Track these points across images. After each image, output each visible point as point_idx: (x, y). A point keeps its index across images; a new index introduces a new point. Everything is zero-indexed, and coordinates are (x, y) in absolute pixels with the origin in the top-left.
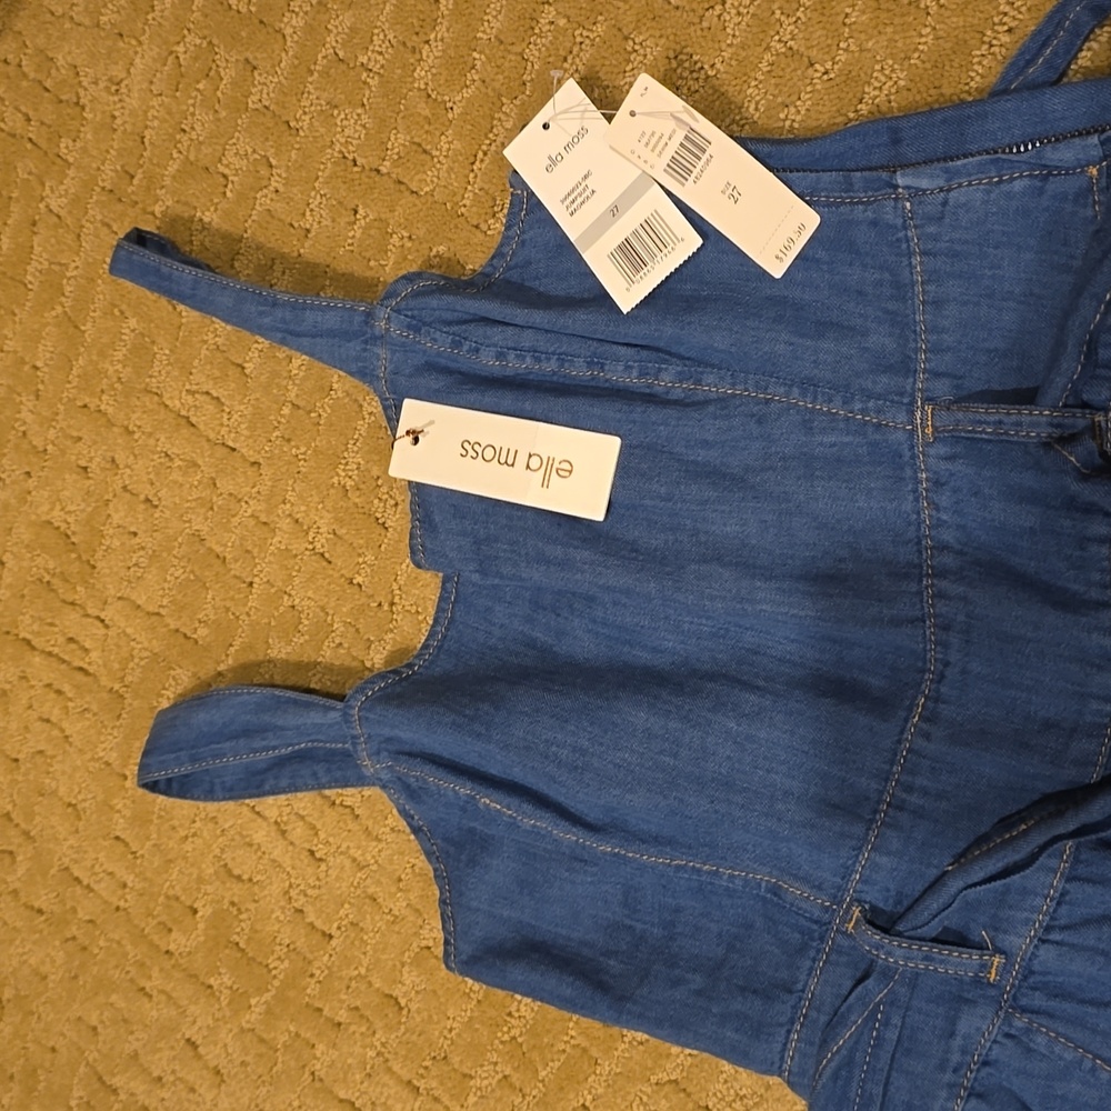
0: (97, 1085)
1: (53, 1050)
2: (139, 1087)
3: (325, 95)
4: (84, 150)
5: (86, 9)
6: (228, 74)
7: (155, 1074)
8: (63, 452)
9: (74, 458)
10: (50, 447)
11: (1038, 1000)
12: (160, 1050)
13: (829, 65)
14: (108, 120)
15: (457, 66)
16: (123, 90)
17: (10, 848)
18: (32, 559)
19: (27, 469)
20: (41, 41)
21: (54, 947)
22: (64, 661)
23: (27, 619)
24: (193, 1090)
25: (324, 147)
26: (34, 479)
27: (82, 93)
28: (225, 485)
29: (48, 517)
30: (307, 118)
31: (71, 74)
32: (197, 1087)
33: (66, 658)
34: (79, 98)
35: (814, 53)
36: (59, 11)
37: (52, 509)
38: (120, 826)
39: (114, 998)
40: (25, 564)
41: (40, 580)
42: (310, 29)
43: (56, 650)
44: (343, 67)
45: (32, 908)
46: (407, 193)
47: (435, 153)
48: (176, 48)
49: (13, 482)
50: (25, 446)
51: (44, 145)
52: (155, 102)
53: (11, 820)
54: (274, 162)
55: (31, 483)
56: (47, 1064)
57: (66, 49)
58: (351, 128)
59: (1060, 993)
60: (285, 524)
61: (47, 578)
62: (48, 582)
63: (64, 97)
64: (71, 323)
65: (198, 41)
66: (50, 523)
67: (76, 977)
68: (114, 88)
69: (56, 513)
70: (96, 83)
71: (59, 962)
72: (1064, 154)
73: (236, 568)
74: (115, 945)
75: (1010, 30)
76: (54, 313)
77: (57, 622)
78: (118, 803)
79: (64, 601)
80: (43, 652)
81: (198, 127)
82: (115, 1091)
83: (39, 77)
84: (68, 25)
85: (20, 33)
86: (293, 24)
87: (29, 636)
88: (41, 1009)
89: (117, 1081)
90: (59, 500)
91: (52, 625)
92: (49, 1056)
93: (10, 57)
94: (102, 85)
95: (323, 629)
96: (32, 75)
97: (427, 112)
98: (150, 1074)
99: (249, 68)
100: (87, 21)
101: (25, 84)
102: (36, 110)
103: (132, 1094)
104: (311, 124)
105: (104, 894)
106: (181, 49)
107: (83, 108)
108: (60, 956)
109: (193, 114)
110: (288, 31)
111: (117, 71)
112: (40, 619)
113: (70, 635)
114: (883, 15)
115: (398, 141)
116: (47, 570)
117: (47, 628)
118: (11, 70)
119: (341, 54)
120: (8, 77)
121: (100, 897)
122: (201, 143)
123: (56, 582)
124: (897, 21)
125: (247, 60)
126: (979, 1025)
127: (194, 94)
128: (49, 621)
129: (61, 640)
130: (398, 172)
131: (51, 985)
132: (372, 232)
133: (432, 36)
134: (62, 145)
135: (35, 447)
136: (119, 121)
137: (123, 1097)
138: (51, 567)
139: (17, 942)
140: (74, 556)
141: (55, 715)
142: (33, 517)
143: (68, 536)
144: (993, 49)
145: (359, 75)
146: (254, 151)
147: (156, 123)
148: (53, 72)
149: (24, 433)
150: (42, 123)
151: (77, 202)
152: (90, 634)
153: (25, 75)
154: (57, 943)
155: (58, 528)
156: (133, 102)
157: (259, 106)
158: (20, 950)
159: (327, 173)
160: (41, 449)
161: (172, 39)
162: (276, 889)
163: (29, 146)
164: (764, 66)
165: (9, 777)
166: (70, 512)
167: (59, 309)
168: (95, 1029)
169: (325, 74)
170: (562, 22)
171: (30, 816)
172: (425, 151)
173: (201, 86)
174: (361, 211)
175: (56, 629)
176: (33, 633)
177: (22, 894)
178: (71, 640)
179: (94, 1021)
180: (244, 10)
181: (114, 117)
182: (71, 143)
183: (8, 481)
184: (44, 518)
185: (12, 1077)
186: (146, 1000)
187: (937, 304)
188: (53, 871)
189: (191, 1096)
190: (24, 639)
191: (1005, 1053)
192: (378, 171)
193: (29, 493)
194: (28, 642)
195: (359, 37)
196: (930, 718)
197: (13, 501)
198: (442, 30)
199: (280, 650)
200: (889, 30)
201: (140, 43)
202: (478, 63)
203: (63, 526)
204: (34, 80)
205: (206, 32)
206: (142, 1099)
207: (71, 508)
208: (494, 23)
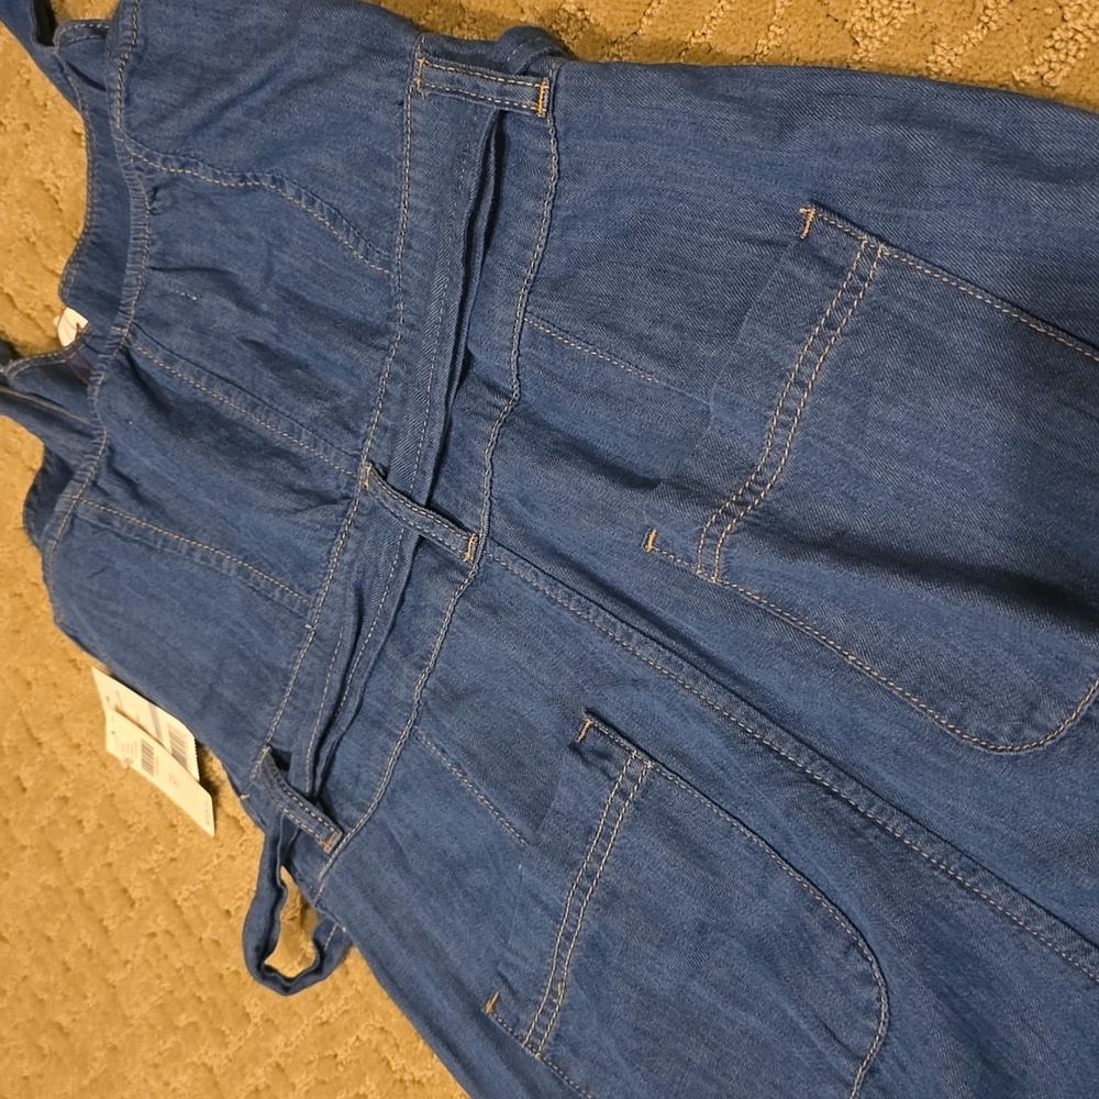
0: (25, 735)
2: (60, 748)
7: (75, 741)
9: (69, 121)
10: (49, 103)
12: (81, 720)
18: (22, 216)
19: (26, 121)
22: (40, 327)
23: (12, 275)
26: (32, 132)
29: (41, 177)
32: (108, 763)
33: (42, 324)
37: (45, 169)
39: (48, 661)
40: (14, 218)
41: (27, 239)
43: (34, 314)
49: (13, 131)
50: (26, 97)
55: (29, 137)
61: (33, 239)
62: (34, 243)
66: (43, 183)
67: (18, 632)
69: (48, 174)
79: (45, 267)
80: (22, 312)
87: (11, 293)
90: (52, 161)
91: (32, 287)
98: (70, 739)
103: (53, 752)
112: (23, 279)
113: (47, 303)
116: (34, 231)
117: (27, 289)
123: (40, 245)
128: (30, 283)
135: (35, 99)
137: (46, 751)
140: (58, 223)
142: (27, 173)
143: (57, 202)
149: (28, 81)
155: (48, 190)
160: (41, 103)
166: (60, 177)
168: (29, 684)
175: (36, 293)
179: (29, 677)
183: (9, 128)
184: (36, 177)
186: (74, 671)
188: (9, 527)
189: (102, 770)
190: (8, 295)
193: (26, 146)
194: (11, 299)
197: (11, 151)
206: (61, 759)
207: (62, 172)
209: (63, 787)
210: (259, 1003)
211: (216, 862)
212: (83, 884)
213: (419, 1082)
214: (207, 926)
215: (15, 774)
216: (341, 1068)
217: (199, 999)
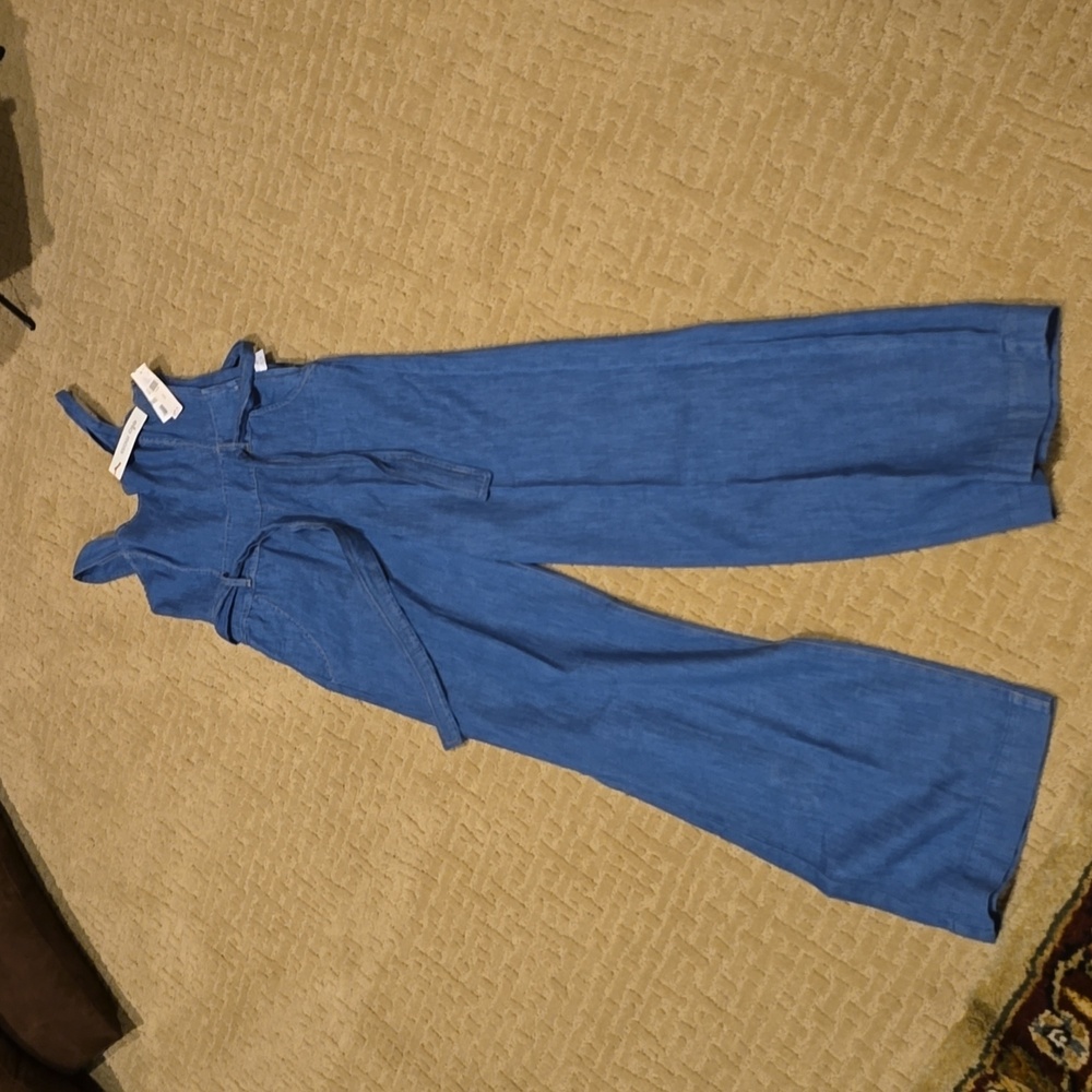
5: (39, 341)
6: (76, 360)
8: (44, 474)
11: (258, 590)
20: (28, 349)
27: (40, 365)
28: (86, 480)
31: (37, 359)
36: (32, 341)
38: (71, 594)
42: (93, 348)
59: (263, 587)
60: (101, 491)
63: (36, 366)
64: (43, 434)
70: (43, 362)
72: (229, 384)
73: (91, 505)
77: (47, 529)
78: (69, 586)
82: (77, 685)
84: (35, 345)
85: (23, 347)
86: (89, 346)
87: (41, 535)
88: (54, 662)
89: (77, 682)
90: (45, 489)
92: (58, 678)
93: (21, 354)
94: (45, 363)
95: (114, 520)
96: (27, 359)
98: (85, 676)
99: (80, 359)
101: (25, 362)
105: (68, 617)
106: (64, 353)
108: (57, 642)
110: (88, 349)
111: (49, 359)
112: (43, 529)
115: (116, 379)
116: (43, 513)
117: (45, 531)
118: (22, 358)
120: (21, 360)
123: (46, 516)
125: (79, 357)
126: (248, 598)
128: (45, 529)
129: (49, 535)
139: (46, 641)
140: (50, 507)
141: (50, 560)
142: (38, 496)
143: (48, 501)
145: (105, 361)
148: (32, 359)
150: (31, 374)
151: (42, 397)
152: (57, 532)
153: (25, 360)
154: (57, 638)
158: (47, 644)
160: (38, 474)
161: (61, 350)
162: (111, 605)
171: (45, 596)
178: (52, 534)
187: (216, 420)
191: (254, 605)
196: (230, 521)
199: (104, 530)
208: (132, 349)
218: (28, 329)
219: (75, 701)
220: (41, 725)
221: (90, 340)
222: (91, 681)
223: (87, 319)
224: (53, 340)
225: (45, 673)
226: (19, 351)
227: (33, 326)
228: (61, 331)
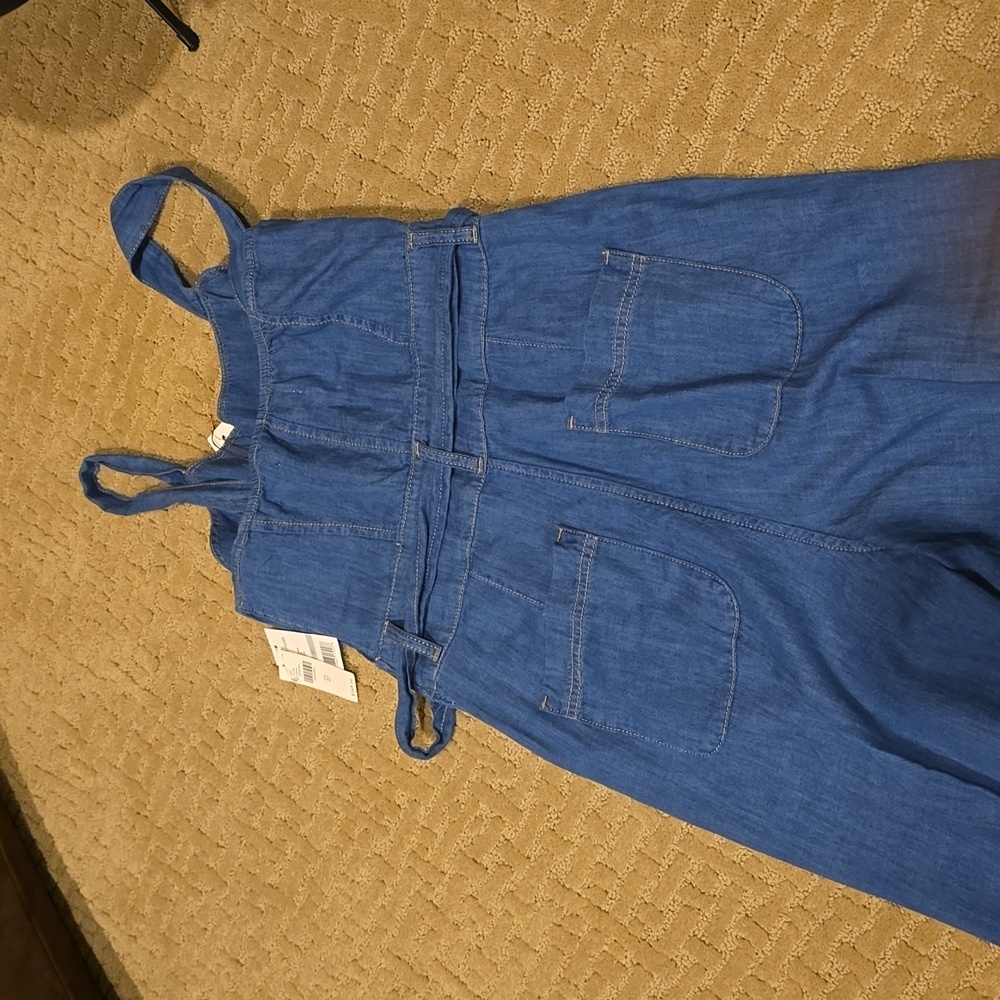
0: (219, 700)
1: (192, 683)
2: (245, 697)
3: (343, 120)
4: (205, 150)
5: (206, 71)
6: (289, 108)
7: (255, 688)
8: (194, 325)
13: (602, 105)
14: (220, 134)
15: (415, 104)
16: (228, 117)
17: (164, 563)
18: (176, 389)
19: (172, 336)
20: (179, 89)
21: (191, 620)
23: (173, 425)
24: (278, 694)
25: (344, 148)
26: (176, 342)
27: (203, 118)
29: (186, 364)
30: (333, 132)
31: (198, 108)
34: (201, 121)
35: (595, 100)
36: (189, 72)
37: (188, 359)
39: (229, 645)
40: (171, 392)
41: (181, 401)
42: (334, 84)
43: (191, 442)
44: (352, 105)
45: (177, 598)
46: (389, 173)
47: (404, 151)
48: (258, 93)
49: (163, 344)
50: (171, 322)
51: (181, 148)
52: (247, 123)
53: (163, 546)
54: (315, 157)
55: (175, 344)
56: (188, 691)
57: (194, 93)
58: (358, 138)
61: (185, 399)
62: (186, 402)
63: (192, 121)
65: (271, 90)
66: (187, 367)
67: (205, 636)
68: (222, 116)
69: (190, 361)
70: (212, 113)
71: (194, 629)
74: (229, 613)
75: (686, 89)
76: (188, 245)
77: (192, 425)
79: (196, 413)
81: (272, 138)
83: (177, 109)
84: (195, 81)
85: (166, 84)
86: (324, 81)
88: (183, 658)
89: (231, 695)
90: (192, 353)
91: (189, 427)
92: (190, 686)
93: (160, 98)
94: (215, 114)
96: (173, 108)
97: (399, 129)
98: (252, 688)
99: (301, 105)
100: (206, 78)
101: (169, 113)
102: (176, 128)
104: (336, 136)
105: (222, 584)
106: (261, 94)
107: (204, 127)
108: (195, 625)
109: (269, 130)
110: (322, 85)
111: (225, 107)
114: (627, 81)
115: (384, 145)
116: (185, 395)
118: (161, 105)
119: (352, 98)
120: (159, 110)
121: (220, 586)
122: (274, 146)
124: (633, 83)
125: (299, 101)
127: (269, 119)
129: (194, 435)
130: (384, 162)
131: (189, 643)
132: (371, 194)
133: (401, 88)
134: (192, 148)
135: (177, 323)
136: (225, 134)
137: (235, 705)
138: (188, 392)
139: (168, 620)
140: (201, 385)
142: (176, 364)
143: (197, 374)
144: (679, 98)
145: (362, 109)
146: (304, 151)
147: (247, 135)
148: (186, 106)
149: (171, 314)
150: (180, 136)
153: (170, 108)
154: (193, 617)
155: (191, 370)
156: (234, 123)
157: (306, 126)
158: (170, 625)
159: (345, 162)
160: (181, 324)
161: (256, 89)
163: (172, 148)
164: (571, 105)
165: (162, 520)
167: (191, 242)
168: (217, 666)
169: (343, 109)
170: (469, 82)
171: (175, 543)
172: (399, 150)
173: (273, 115)
174: (364, 182)
176: (176, 433)
177: (171, 591)
178: (200, 435)
179: (217, 661)
180: (297, 73)
181: (222, 132)
182: (197, 147)
183: (160, 344)
184: (183, 364)
185: (165, 704)
186: (249, 643)
188: (190, 575)
190: (171, 437)
192: (373, 161)
193: (174, 350)
194: (174, 439)
195: (362, 88)
197: (164, 355)
198: (406, 85)
200: (630, 87)
201: (237, 91)
202: (426, 103)
203: (195, 368)
204: (175, 111)
205: (276, 85)
206: (247, 703)
207: (199, 357)
208: (434, 82)
209: (252, 721)
210: (404, 794)
211: (361, 718)
212: (273, 780)
213: (512, 787)
214: (362, 761)
215: (215, 730)
216: (463, 806)
217: (365, 812)
218: (183, 48)
219: (225, 731)
220: (145, 761)
221: (329, 67)
222: (260, 699)
223: (327, 26)
224: (238, 69)
225: (162, 674)
226: (157, 93)
227: (193, 41)
228: (259, 51)
